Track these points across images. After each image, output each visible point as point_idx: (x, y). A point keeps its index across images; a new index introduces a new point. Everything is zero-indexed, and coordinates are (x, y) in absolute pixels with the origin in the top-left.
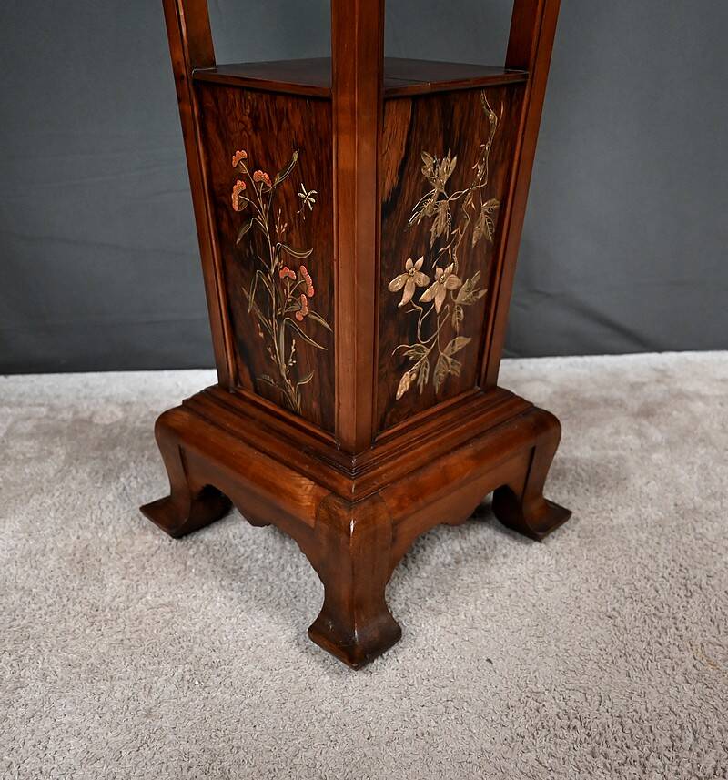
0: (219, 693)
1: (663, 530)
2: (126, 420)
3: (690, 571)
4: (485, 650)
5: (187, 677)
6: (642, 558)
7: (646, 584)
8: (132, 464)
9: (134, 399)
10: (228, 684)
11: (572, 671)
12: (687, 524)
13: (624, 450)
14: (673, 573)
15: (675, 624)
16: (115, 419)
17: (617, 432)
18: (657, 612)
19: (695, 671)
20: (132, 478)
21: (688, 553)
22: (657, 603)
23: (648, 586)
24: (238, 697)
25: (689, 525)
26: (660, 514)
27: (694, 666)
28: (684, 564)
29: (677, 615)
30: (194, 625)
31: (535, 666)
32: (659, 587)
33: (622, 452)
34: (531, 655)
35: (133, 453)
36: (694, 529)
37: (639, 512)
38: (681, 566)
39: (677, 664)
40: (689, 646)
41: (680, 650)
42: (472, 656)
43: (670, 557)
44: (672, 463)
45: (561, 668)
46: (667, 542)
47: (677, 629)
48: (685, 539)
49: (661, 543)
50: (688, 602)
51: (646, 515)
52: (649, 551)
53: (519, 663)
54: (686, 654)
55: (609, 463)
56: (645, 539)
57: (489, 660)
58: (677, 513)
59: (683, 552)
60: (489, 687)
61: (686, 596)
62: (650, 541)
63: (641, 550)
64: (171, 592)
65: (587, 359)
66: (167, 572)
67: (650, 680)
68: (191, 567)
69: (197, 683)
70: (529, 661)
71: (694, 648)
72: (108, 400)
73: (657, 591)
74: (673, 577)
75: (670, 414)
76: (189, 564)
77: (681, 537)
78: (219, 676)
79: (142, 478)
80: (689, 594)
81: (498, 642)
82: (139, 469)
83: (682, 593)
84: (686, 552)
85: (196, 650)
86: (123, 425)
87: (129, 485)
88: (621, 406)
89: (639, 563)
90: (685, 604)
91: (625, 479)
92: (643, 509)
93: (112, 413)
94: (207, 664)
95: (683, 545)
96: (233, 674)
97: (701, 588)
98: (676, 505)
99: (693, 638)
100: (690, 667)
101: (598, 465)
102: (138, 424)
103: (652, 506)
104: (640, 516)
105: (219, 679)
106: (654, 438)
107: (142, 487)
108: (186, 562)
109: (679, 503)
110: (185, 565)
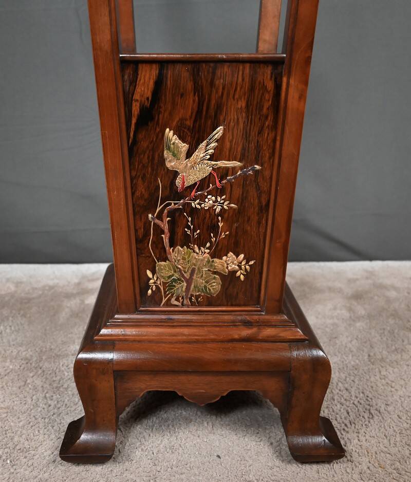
0: (22, 470)
1: (358, 372)
2: (16, 292)
3: (373, 401)
4: (217, 449)
5: (4, 457)
6: (340, 390)
7: (341, 408)
8: (11, 318)
9: (25, 280)
10: (30, 463)
11: (277, 467)
12: (375, 369)
13: (338, 319)
14: (362, 402)
15: (358, 437)
16: (9, 291)
17: (335, 309)
18: (346, 428)
19: (369, 472)
20: (8, 327)
21: (374, 389)
22: (347, 422)
23: (342, 410)
24: (35, 473)
25: (377, 369)
26: (357, 361)
27: (368, 468)
28: (370, 395)
29: (360, 431)
30: (19, 422)
31: (251, 462)
32: (350, 411)
33: (336, 321)
34: (249, 453)
35: (14, 312)
36: (380, 372)
37: (343, 360)
38: (367, 396)
39: (356, 466)
40: (366, 453)
41: (359, 456)
42: (207, 453)
43: (361, 391)
44: (370, 329)
45: (270, 464)
46: (360, 380)
47: (359, 440)
48: (372, 379)
49: (356, 380)
50: (369, 422)
51: (348, 361)
52: (346, 385)
53: (239, 459)
54: (364, 459)
55: (326, 327)
56: (344, 378)
57: (219, 457)
58: (369, 361)
59: (369, 387)
60: (215, 475)
61: (369, 418)
62: (348, 379)
63: (340, 384)
64: (10, 400)
65: (322, 264)
66: (12, 387)
67: (334, 476)
68: (29, 384)
69: (9, 462)
70: (247, 458)
71: (370, 454)
72: (8, 280)
73: (348, 413)
74: (361, 404)
75: (372, 298)
76: (28, 381)
77: (370, 377)
78: (25, 457)
79: (15, 327)
80: (371, 416)
81: (228, 444)
82: (14, 321)
83: (366, 415)
84: (372, 387)
85: (16, 439)
86: (12, 295)
87: (5, 331)
88: (339, 292)
89: (338, 393)
90: (367, 423)
91: (336, 338)
92: (346, 358)
93: (8, 288)
94: (20, 449)
95: (371, 382)
96: (36, 457)
97: (380, 412)
98: (369, 356)
99: (370, 448)
100: (365, 468)
101: (319, 328)
102: (23, 295)
103: (353, 356)
104: (343, 362)
105: (25, 460)
106: (359, 313)
107: (13, 333)
108: (27, 380)
109: (372, 354)
110: (26, 382)
